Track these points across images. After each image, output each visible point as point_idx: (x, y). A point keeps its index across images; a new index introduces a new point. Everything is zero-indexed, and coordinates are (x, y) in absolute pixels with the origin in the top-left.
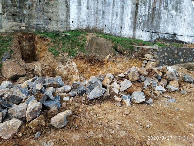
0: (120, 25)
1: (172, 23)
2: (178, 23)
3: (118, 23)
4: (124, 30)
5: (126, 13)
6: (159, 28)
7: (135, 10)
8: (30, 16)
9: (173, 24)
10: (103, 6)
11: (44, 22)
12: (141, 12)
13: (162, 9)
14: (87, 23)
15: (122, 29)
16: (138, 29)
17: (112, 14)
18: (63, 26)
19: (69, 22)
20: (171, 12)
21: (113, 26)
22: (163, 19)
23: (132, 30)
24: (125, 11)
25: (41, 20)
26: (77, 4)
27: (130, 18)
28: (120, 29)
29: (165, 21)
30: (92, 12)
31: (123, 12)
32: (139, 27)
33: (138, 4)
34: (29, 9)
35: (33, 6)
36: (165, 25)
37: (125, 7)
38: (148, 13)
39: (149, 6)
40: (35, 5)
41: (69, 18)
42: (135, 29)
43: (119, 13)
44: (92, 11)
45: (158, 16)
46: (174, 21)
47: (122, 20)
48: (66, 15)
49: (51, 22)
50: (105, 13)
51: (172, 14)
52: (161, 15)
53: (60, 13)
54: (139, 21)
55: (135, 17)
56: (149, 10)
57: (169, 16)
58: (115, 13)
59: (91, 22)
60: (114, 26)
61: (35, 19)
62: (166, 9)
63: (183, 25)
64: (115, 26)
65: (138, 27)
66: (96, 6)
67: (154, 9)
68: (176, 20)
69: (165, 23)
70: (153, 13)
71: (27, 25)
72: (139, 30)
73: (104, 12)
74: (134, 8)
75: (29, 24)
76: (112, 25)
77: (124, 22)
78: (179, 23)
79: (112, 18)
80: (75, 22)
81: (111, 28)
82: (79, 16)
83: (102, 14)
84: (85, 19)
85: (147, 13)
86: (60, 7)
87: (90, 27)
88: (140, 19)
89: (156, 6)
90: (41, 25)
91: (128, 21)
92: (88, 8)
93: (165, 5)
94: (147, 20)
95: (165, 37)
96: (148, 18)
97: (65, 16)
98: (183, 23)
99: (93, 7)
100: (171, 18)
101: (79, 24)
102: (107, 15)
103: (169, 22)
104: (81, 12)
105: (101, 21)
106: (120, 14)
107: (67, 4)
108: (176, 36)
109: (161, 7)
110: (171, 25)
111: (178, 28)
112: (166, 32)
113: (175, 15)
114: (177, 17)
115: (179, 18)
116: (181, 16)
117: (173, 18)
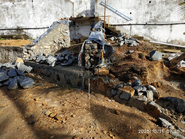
1: (10, 16)
2: (20, 14)
9: (11, 18)
20: (3, 5)
46: (12, 13)
57: (2, 10)
63: (31, 16)
78: (22, 14)
95: (4, 34)
98: (31, 12)
100: (5, 11)
103: (4, 15)
108: (24, 30)
110: (9, 19)
111: (24, 20)
112: (4, 28)
113: (12, 7)
114: (16, 8)
115: (21, 8)
116: (23, 4)
117: (9, 10)
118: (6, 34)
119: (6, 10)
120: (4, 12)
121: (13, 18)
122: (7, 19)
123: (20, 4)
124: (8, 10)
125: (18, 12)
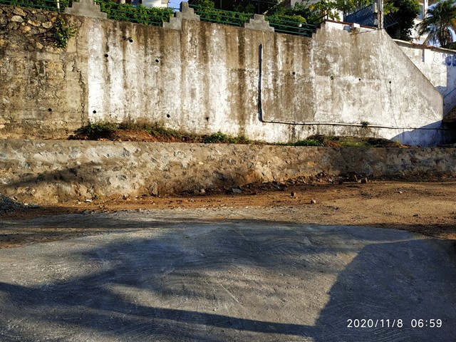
0: (204, 114)
1: (351, 102)
2: (369, 100)
3: (197, 110)
4: (214, 123)
5: (215, 90)
6: (311, 114)
7: (237, 83)
8: (14, 107)
9: (353, 104)
10: (159, 80)
11: (39, 114)
12: (253, 86)
13: (313, 73)
14: (125, 112)
15: (210, 120)
16: (251, 120)
17: (180, 94)
18: (74, 120)
19: (87, 113)
20: (342, 79)
21: (185, 115)
22: (320, 96)
23: (236, 121)
24: (212, 86)
25: (33, 113)
26: (102, 81)
27: (226, 98)
28: (204, 120)
29: (327, 99)
30: (135, 92)
31: (207, 89)
32: (255, 115)
33: (245, 70)
34: (13, 95)
35: (19, 91)
36: (330, 108)
37: (210, 79)
38: (274, 85)
39: (272, 72)
40: (22, 89)
41: (86, 106)
42: (242, 119)
43: (197, 91)
44: (135, 90)
45: (305, 89)
46: (356, 96)
47: (206, 103)
48: (81, 100)
49: (51, 114)
50: (165, 93)
51: (346, 82)
52: (313, 86)
53: (69, 99)
54: (253, 104)
55: (241, 96)
56: (275, 80)
57: (338, 87)
58: (188, 91)
59: (133, 111)
60: (188, 116)
61: (22, 111)
62: (327, 75)
63: (387, 106)
64: (191, 115)
65: (252, 116)
66: (143, 82)
67: (289, 77)
68: (361, 94)
69: (329, 103)
70: (288, 85)
71: (9, 122)
72: (253, 120)
73: (162, 91)
74: (233, 79)
75: (12, 120)
76: (183, 113)
77: (212, 107)
78: (373, 101)
79: (182, 102)
80: (100, 112)
81: (182, 120)
82: (108, 102)
83: (158, 95)
84: (121, 106)
85: (271, 86)
86: (68, 89)
87: (132, 119)
88: (254, 98)
89: (295, 71)
90: (34, 120)
91: (222, 105)
92: (125, 87)
93: (321, 67)
94: (272, 99)
95: (334, 133)
96: (275, 95)
97: (79, 103)
98: (386, 100)
99: (135, 84)
100: (343, 90)
101: (108, 115)
102: (169, 96)
103: (340, 99)
104: (111, 94)
105: (158, 108)
106: (200, 93)
107: (83, 83)
108: (373, 129)
109: (309, 71)
110: (349, 106)
111: (374, 112)
112: (336, 122)
113: (357, 85)
114: (364, 88)
115: (372, 90)
116: (376, 84)
117: (351, 90)
118: (339, 135)
119: (345, 89)
120: (342, 93)
121: (357, 105)
122: (345, 105)
123: (370, 83)
124: (349, 90)
125: (366, 96)
